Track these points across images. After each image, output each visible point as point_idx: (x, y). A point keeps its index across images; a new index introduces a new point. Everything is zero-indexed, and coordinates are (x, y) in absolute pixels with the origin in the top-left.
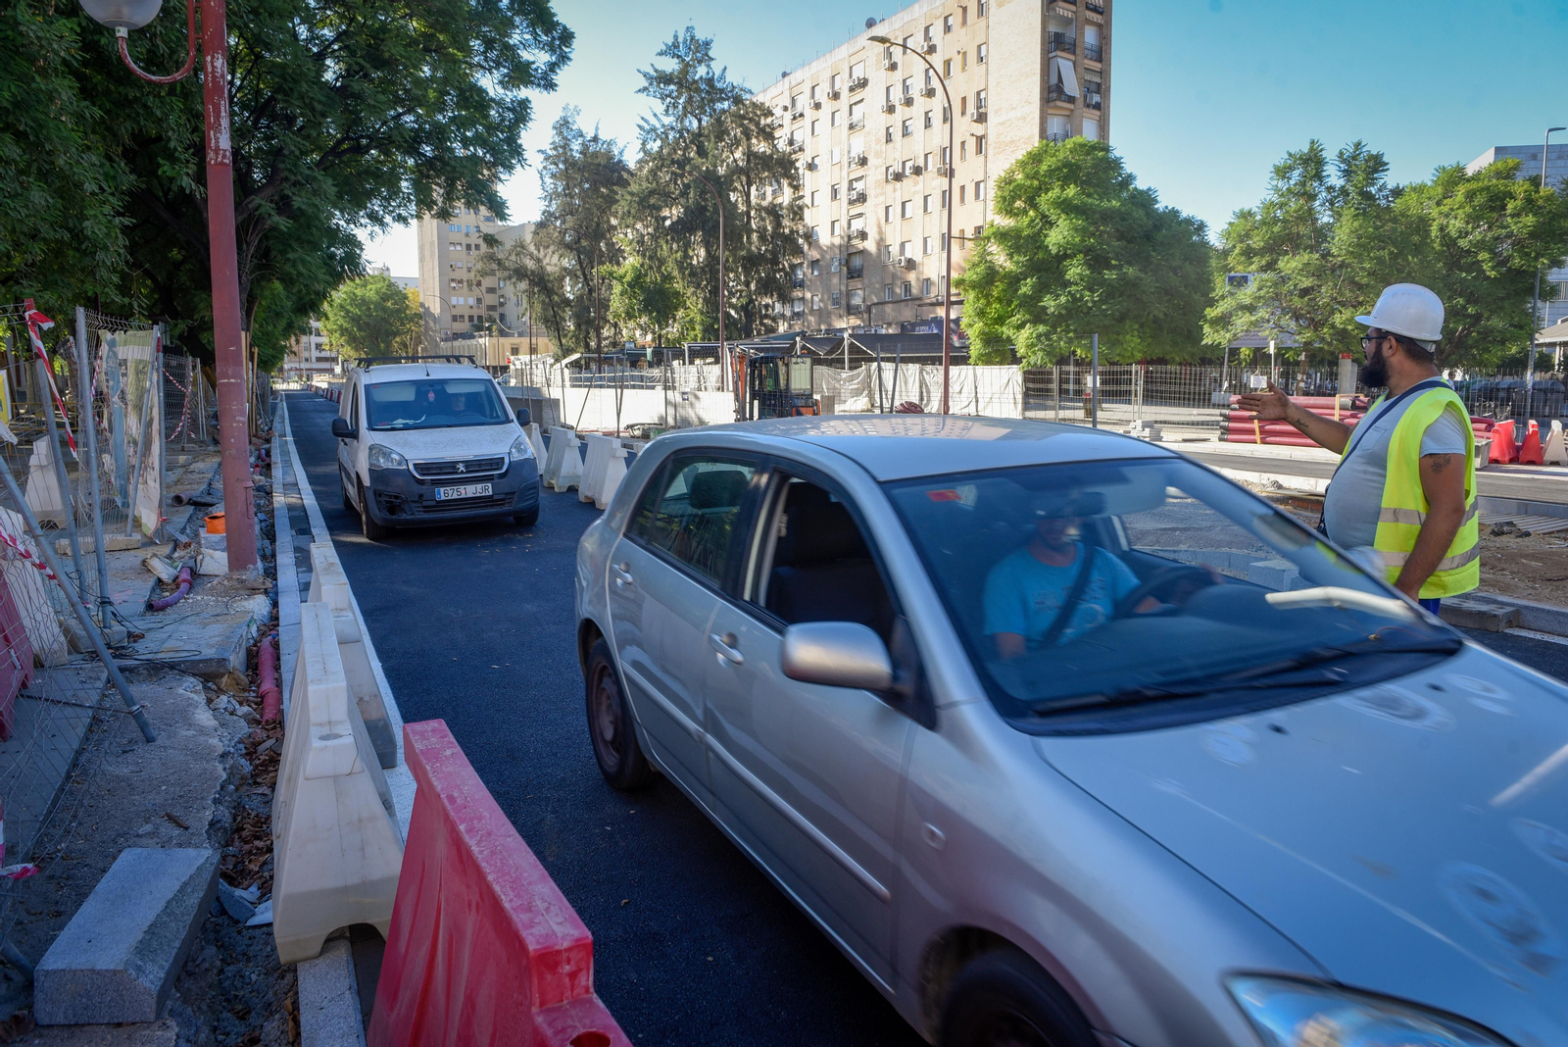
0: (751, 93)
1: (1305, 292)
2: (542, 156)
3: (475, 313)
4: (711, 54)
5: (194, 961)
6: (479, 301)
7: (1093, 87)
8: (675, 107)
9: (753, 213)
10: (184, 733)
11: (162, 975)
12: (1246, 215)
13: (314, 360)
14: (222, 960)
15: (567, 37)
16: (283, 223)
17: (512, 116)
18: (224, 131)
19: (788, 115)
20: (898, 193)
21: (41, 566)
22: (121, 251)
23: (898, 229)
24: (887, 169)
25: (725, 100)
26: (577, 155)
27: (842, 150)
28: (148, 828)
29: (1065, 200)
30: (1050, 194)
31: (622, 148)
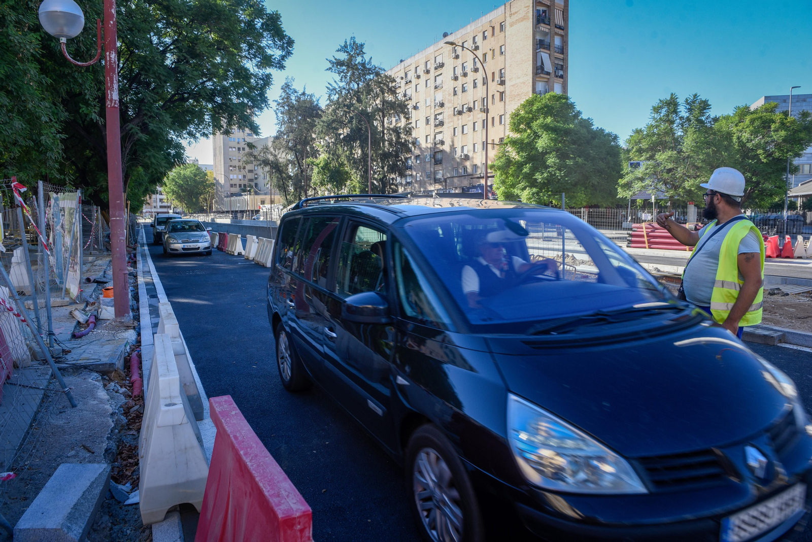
0: (384, 70)
1: (669, 171)
2: (276, 103)
3: (242, 183)
4: (364, 50)
5: (97, 524)
6: (244, 176)
7: (559, 67)
8: (345, 78)
9: (385, 131)
10: (92, 402)
11: (81, 531)
12: (639, 131)
13: (158, 207)
14: (111, 523)
15: (290, 42)
16: (144, 137)
17: (262, 82)
18: (115, 90)
19: (403, 82)
20: (460, 121)
21: (18, 315)
22: (60, 152)
23: (460, 139)
24: (454, 109)
25: (371, 74)
26: (294, 102)
27: (431, 99)
28: (73, 453)
29: (546, 124)
30: (538, 121)
31: (318, 98)
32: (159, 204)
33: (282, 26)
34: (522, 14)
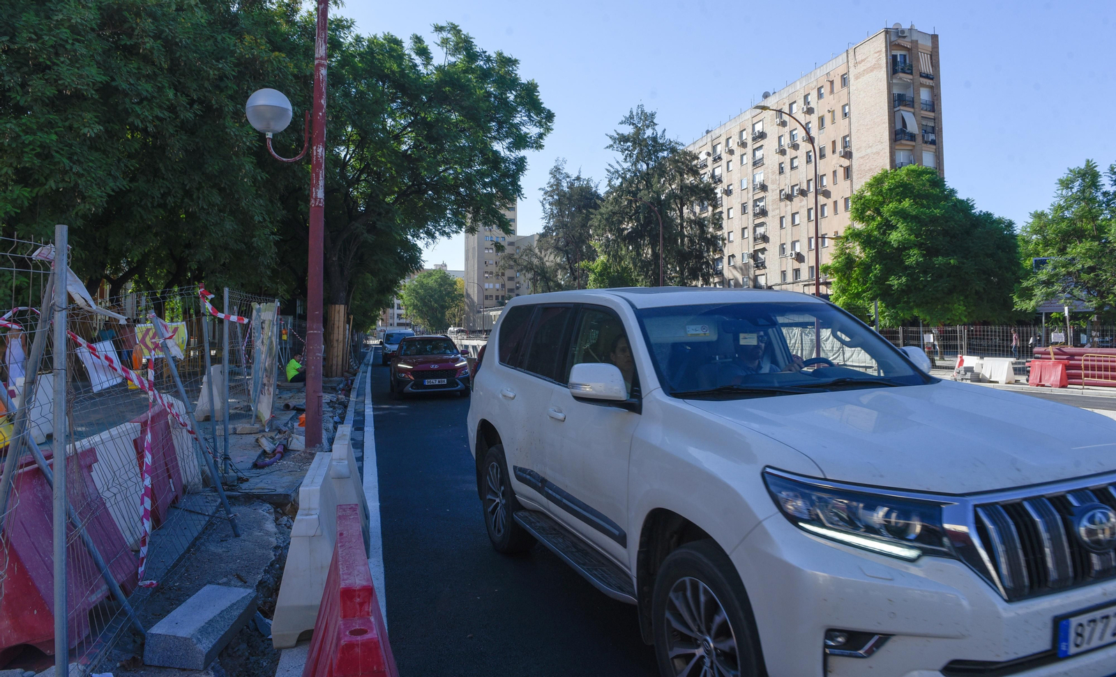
0: (683, 145)
1: (1091, 269)
2: (542, 192)
3: (501, 293)
4: (655, 121)
5: (233, 649)
6: (503, 286)
7: (929, 130)
8: (631, 156)
9: (685, 224)
10: (257, 534)
11: (211, 646)
12: (1039, 216)
13: (396, 324)
15: (550, 116)
16: (370, 238)
17: (514, 168)
18: (321, 188)
19: (710, 159)
20: (789, 207)
21: (191, 432)
22: (273, 256)
23: (790, 232)
24: (781, 191)
25: (664, 150)
26: (567, 190)
27: (748, 180)
28: (225, 580)
29: (902, 209)
30: (891, 205)
31: (597, 183)
32: (396, 321)
33: (539, 97)
34: (871, 61)
